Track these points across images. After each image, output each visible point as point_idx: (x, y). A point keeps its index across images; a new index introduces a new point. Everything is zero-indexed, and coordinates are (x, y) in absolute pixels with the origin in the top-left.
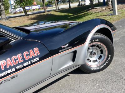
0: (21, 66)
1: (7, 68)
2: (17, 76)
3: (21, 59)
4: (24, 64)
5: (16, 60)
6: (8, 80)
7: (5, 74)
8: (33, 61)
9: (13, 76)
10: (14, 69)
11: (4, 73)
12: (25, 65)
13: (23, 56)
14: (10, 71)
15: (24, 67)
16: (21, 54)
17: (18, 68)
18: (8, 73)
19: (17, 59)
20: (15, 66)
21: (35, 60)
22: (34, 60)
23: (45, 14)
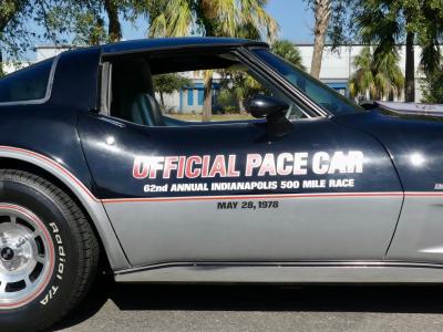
0: (295, 185)
1: (259, 175)
2: (276, 204)
3: (302, 167)
4: (305, 182)
5: (286, 163)
6: (250, 205)
7: (248, 186)
8: (332, 183)
9: (267, 200)
10: (273, 185)
11: (248, 183)
12: (307, 184)
13: (310, 159)
14: (262, 185)
15: (301, 190)
16: (305, 154)
17: (285, 185)
18: (255, 188)
19: (291, 163)
20: (279, 178)
21: (340, 183)
22: (339, 181)
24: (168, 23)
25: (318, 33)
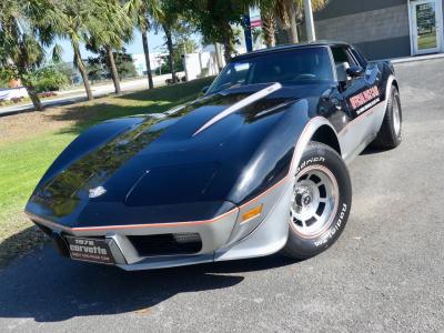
23: (90, 103)
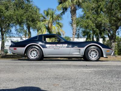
6: (57, 49)
15: (61, 48)
24: (41, 32)
25: (73, 34)
